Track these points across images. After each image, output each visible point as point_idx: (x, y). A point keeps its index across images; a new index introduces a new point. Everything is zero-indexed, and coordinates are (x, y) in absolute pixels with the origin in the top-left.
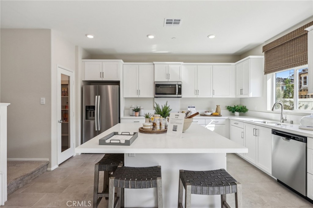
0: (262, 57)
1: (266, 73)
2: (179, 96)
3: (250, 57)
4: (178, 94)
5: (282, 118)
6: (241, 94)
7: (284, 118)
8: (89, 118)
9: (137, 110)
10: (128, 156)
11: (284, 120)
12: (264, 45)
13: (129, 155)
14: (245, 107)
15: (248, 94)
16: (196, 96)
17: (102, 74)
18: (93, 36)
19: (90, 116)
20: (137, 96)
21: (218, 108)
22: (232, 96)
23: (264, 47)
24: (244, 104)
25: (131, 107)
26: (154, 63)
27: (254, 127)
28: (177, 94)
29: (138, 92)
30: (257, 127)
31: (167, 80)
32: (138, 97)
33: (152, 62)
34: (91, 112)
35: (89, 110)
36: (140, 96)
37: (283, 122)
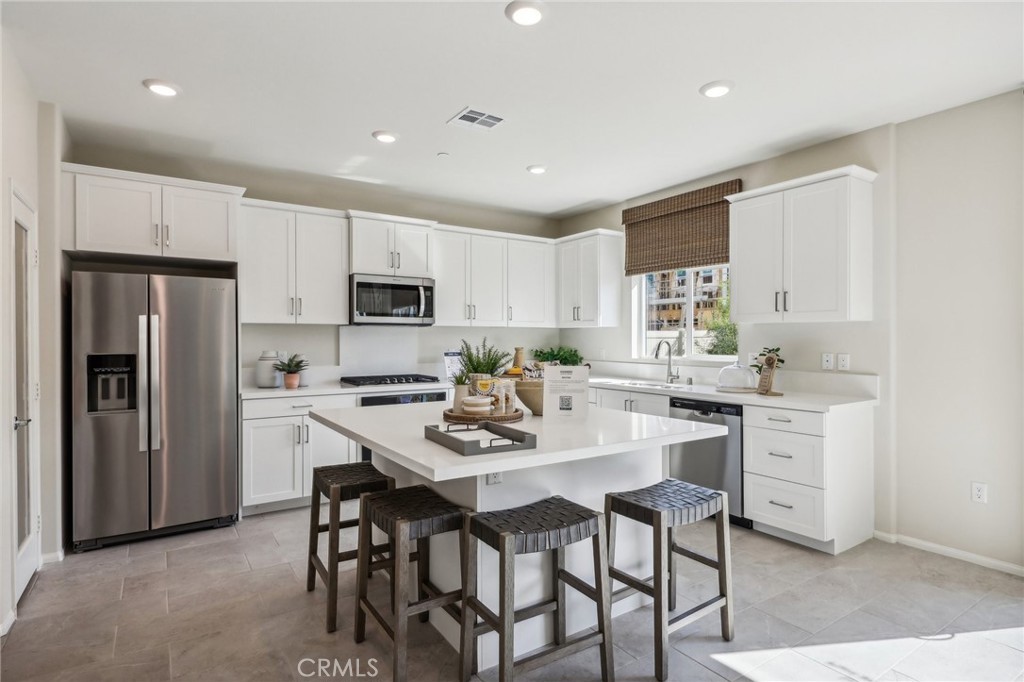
0: (621, 234)
1: (629, 272)
2: (427, 320)
3: (601, 231)
4: (425, 316)
5: (670, 374)
6: (576, 318)
7: (674, 373)
8: (101, 403)
9: (292, 368)
10: (487, 483)
11: (673, 378)
12: (625, 207)
13: (490, 481)
14: (576, 351)
15: (594, 320)
16: (467, 323)
17: (161, 232)
18: (173, 88)
19: (106, 396)
20: (291, 320)
21: (520, 356)
22: (549, 323)
23: (625, 212)
24: (572, 344)
25: (262, 359)
26: (352, 212)
27: (627, 396)
28: (421, 314)
29: (295, 304)
30: (634, 396)
31: (391, 272)
32: (293, 322)
33: (344, 208)
34: (106, 382)
35: (101, 373)
36: (301, 321)
37: (672, 382)
